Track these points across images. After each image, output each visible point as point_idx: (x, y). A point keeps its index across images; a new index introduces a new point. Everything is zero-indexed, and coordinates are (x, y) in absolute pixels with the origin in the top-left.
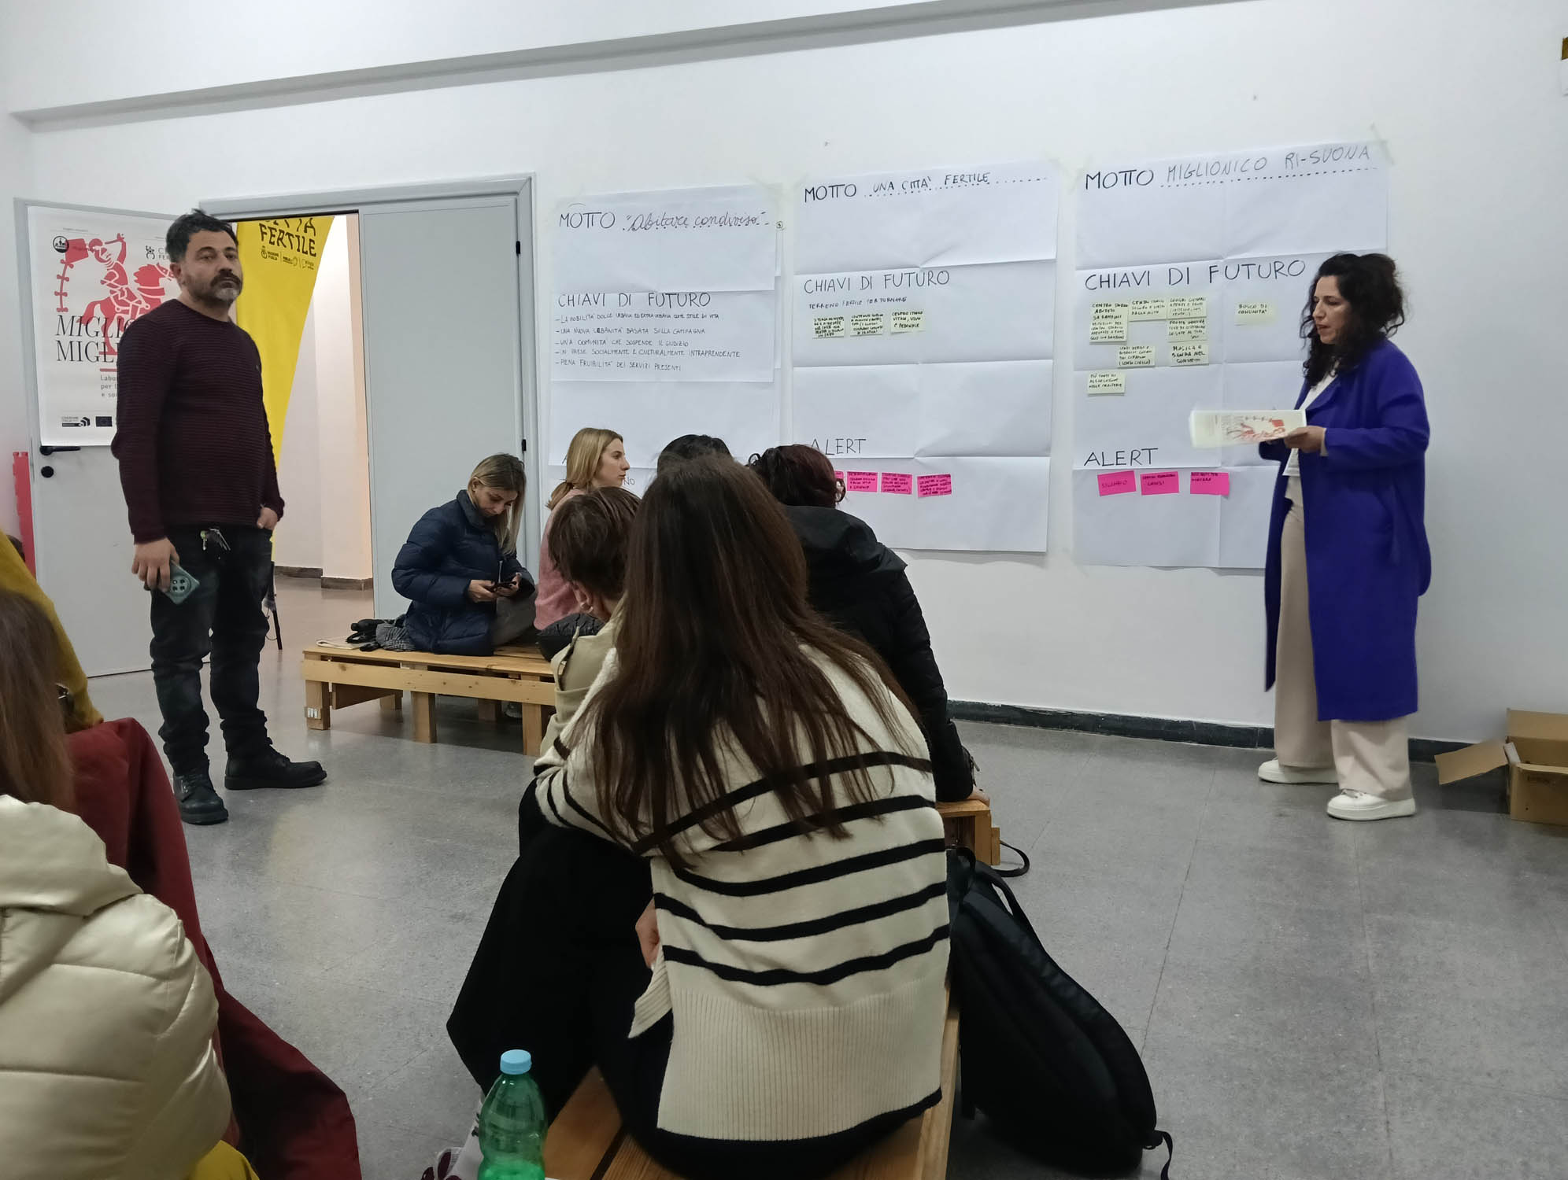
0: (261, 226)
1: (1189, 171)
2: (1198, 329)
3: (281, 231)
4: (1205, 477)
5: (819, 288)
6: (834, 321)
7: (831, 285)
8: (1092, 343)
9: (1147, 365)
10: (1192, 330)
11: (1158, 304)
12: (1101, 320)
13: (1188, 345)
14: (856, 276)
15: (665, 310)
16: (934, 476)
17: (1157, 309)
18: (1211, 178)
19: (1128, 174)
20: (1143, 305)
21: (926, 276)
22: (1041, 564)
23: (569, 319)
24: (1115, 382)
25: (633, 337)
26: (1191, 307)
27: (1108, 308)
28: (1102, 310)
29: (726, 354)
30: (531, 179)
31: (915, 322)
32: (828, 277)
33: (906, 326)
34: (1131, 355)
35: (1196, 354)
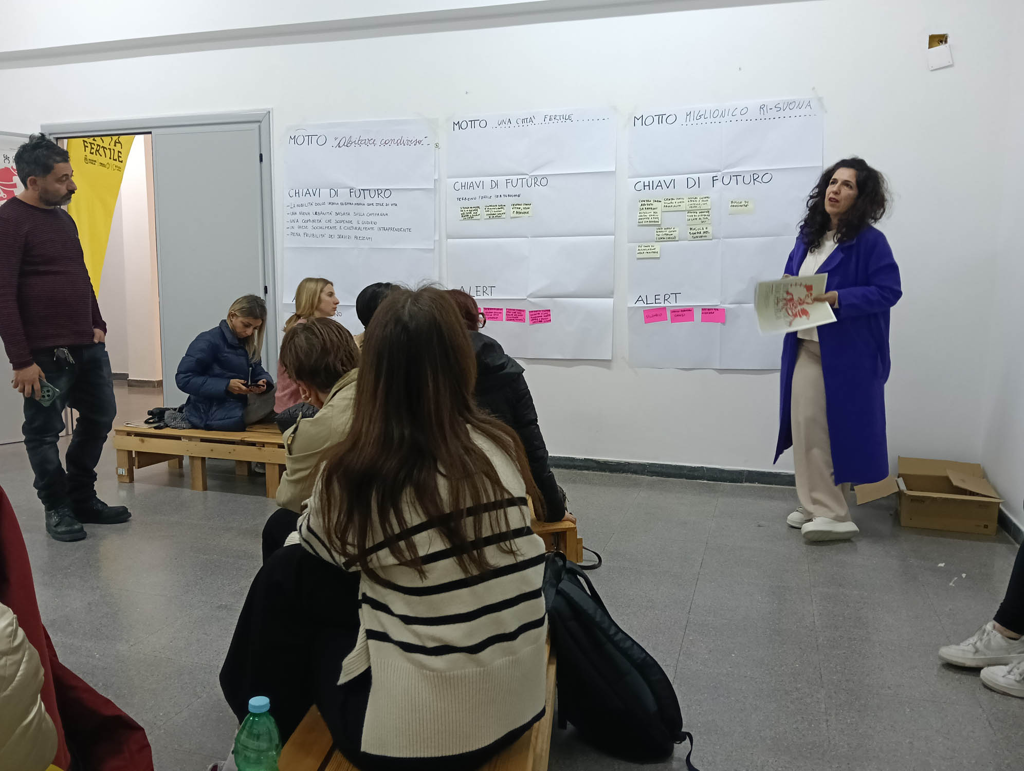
0: (84, 141)
1: (699, 115)
2: (705, 217)
3: (98, 145)
4: (710, 311)
5: (463, 187)
6: (473, 209)
7: (471, 186)
8: (639, 226)
9: (673, 239)
10: (702, 217)
11: (679, 201)
12: (644, 211)
13: (699, 227)
14: (487, 180)
15: (361, 200)
16: (540, 311)
17: (680, 204)
18: (712, 120)
19: (661, 116)
20: (671, 201)
21: (533, 181)
22: (609, 368)
23: (296, 206)
24: (654, 251)
25: (339, 218)
26: (701, 202)
27: (649, 203)
28: (646, 204)
29: (402, 230)
30: (269, 112)
31: (527, 211)
32: (469, 180)
33: (520, 213)
34: (664, 233)
35: (704, 232)
